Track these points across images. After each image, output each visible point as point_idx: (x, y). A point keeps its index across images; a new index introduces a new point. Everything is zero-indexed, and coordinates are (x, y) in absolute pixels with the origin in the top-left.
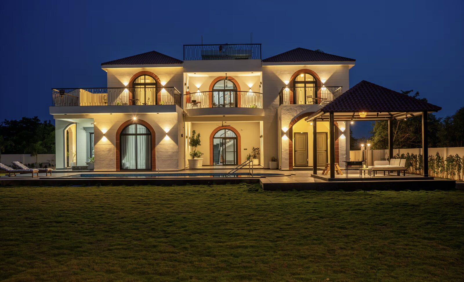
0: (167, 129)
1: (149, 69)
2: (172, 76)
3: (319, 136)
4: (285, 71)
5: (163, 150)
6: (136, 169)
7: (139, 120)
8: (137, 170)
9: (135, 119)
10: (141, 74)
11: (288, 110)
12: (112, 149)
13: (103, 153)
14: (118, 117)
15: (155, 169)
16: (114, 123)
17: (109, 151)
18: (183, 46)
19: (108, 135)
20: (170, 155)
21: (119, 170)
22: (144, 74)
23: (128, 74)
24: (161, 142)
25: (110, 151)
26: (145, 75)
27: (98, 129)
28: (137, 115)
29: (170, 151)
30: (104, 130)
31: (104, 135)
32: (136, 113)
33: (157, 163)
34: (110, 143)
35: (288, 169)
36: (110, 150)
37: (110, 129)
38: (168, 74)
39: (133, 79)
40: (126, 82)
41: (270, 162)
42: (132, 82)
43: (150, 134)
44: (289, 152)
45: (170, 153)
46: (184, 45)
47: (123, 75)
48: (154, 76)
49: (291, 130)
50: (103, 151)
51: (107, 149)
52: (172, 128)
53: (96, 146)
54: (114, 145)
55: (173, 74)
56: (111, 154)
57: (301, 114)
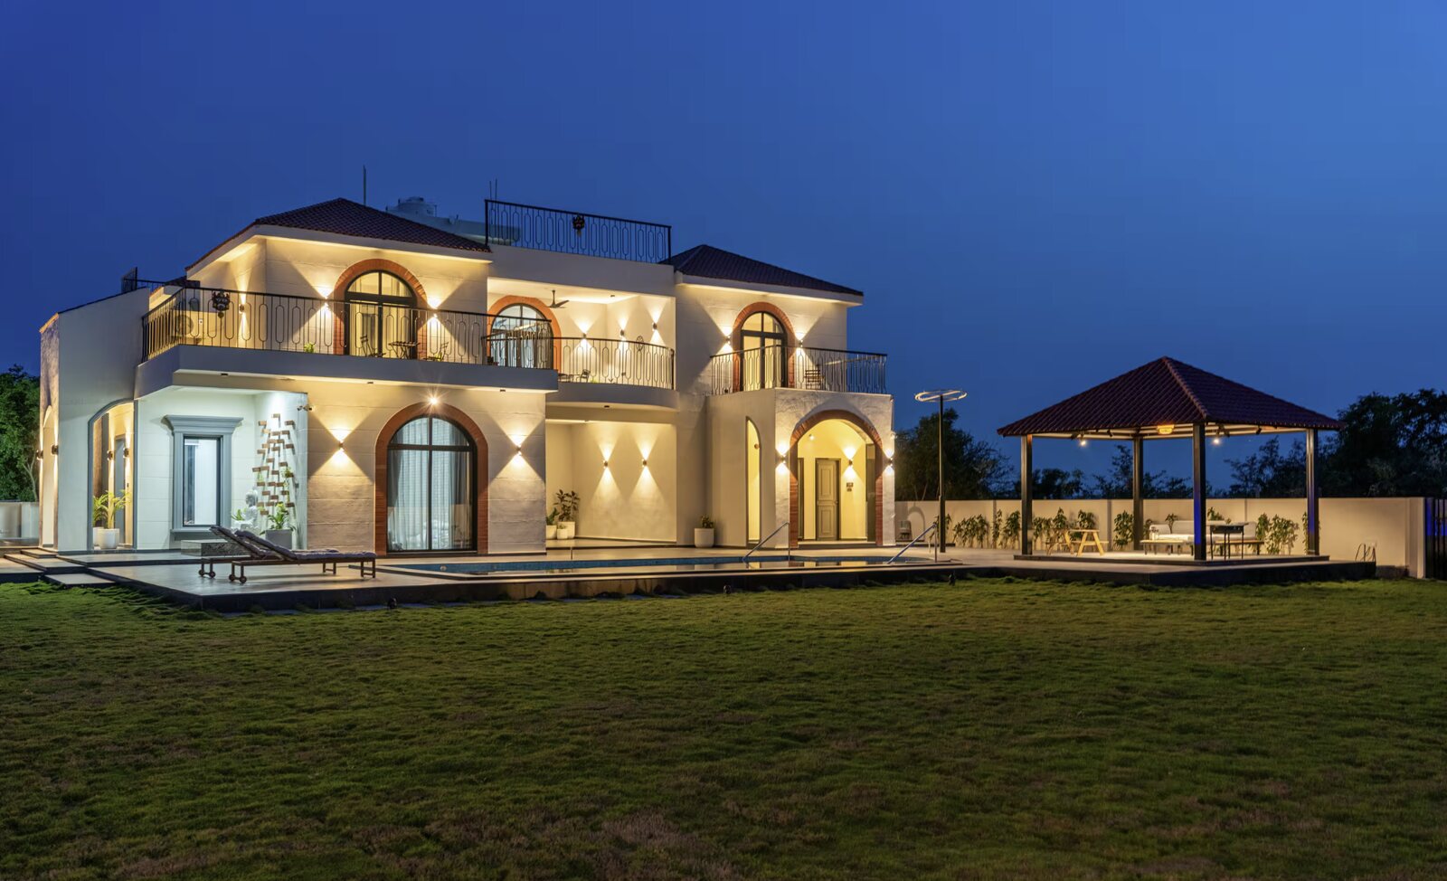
0: (518, 434)
1: (393, 255)
2: (458, 283)
3: (825, 467)
4: (725, 302)
5: (508, 496)
6: (430, 549)
7: (447, 405)
8: (429, 552)
9: (434, 401)
10: (372, 268)
11: (788, 402)
12: (365, 489)
13: (335, 500)
14: (382, 393)
15: (487, 548)
16: (369, 411)
17: (354, 494)
18: (484, 203)
19: (352, 446)
20: (524, 510)
21: (385, 553)
22: (379, 267)
23: (333, 262)
24: (504, 473)
25: (359, 495)
26: (380, 272)
27: (323, 428)
28: (442, 390)
29: (525, 496)
30: (340, 429)
31: (341, 445)
32: (439, 385)
33: (493, 534)
34: (357, 470)
35: (787, 547)
36: (356, 493)
37: (356, 429)
38: (447, 275)
39: (347, 279)
40: (325, 285)
41: (697, 531)
42: (344, 288)
43: (473, 449)
44: (791, 504)
45: (525, 505)
46: (487, 201)
47: (318, 262)
48: (409, 277)
49: (794, 449)
50: (337, 495)
51: (347, 488)
52: (531, 435)
53: (315, 478)
54: (370, 478)
55: (460, 277)
56: (360, 505)
57: (813, 413)
